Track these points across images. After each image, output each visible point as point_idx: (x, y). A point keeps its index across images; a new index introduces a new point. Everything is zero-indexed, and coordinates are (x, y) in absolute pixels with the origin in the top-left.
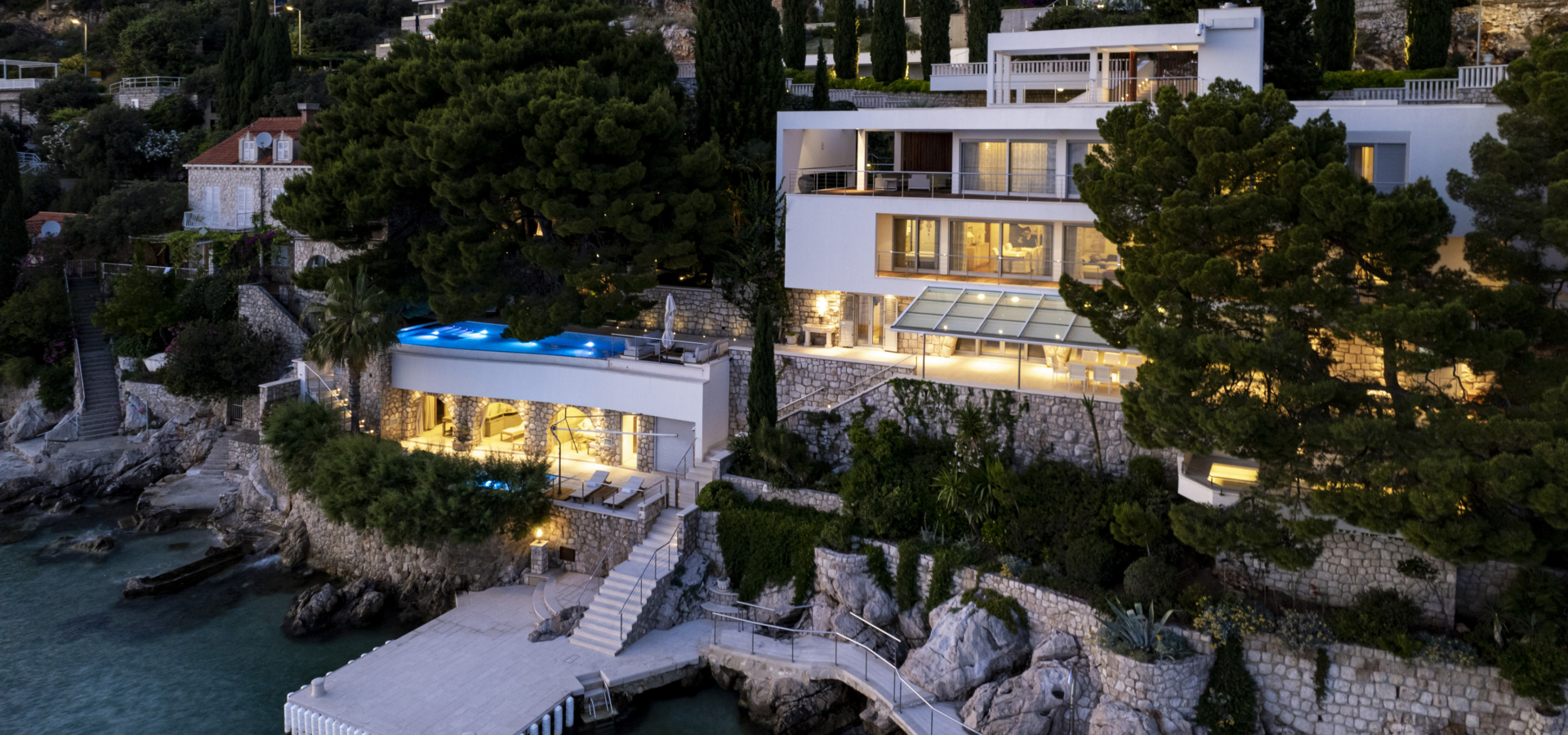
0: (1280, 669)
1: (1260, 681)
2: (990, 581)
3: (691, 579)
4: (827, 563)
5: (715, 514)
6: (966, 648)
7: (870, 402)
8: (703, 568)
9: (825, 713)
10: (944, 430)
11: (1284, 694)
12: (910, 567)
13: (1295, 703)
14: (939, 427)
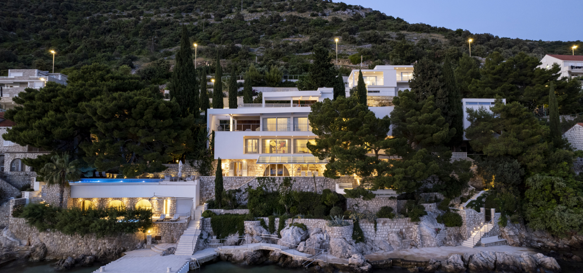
0: (367, 227)
1: (363, 230)
2: (296, 220)
3: (205, 237)
4: (248, 225)
5: (210, 218)
6: (295, 234)
7: (250, 185)
8: (207, 235)
9: (259, 258)
10: (272, 190)
11: (368, 232)
12: (272, 222)
13: (371, 234)
14: (271, 189)
